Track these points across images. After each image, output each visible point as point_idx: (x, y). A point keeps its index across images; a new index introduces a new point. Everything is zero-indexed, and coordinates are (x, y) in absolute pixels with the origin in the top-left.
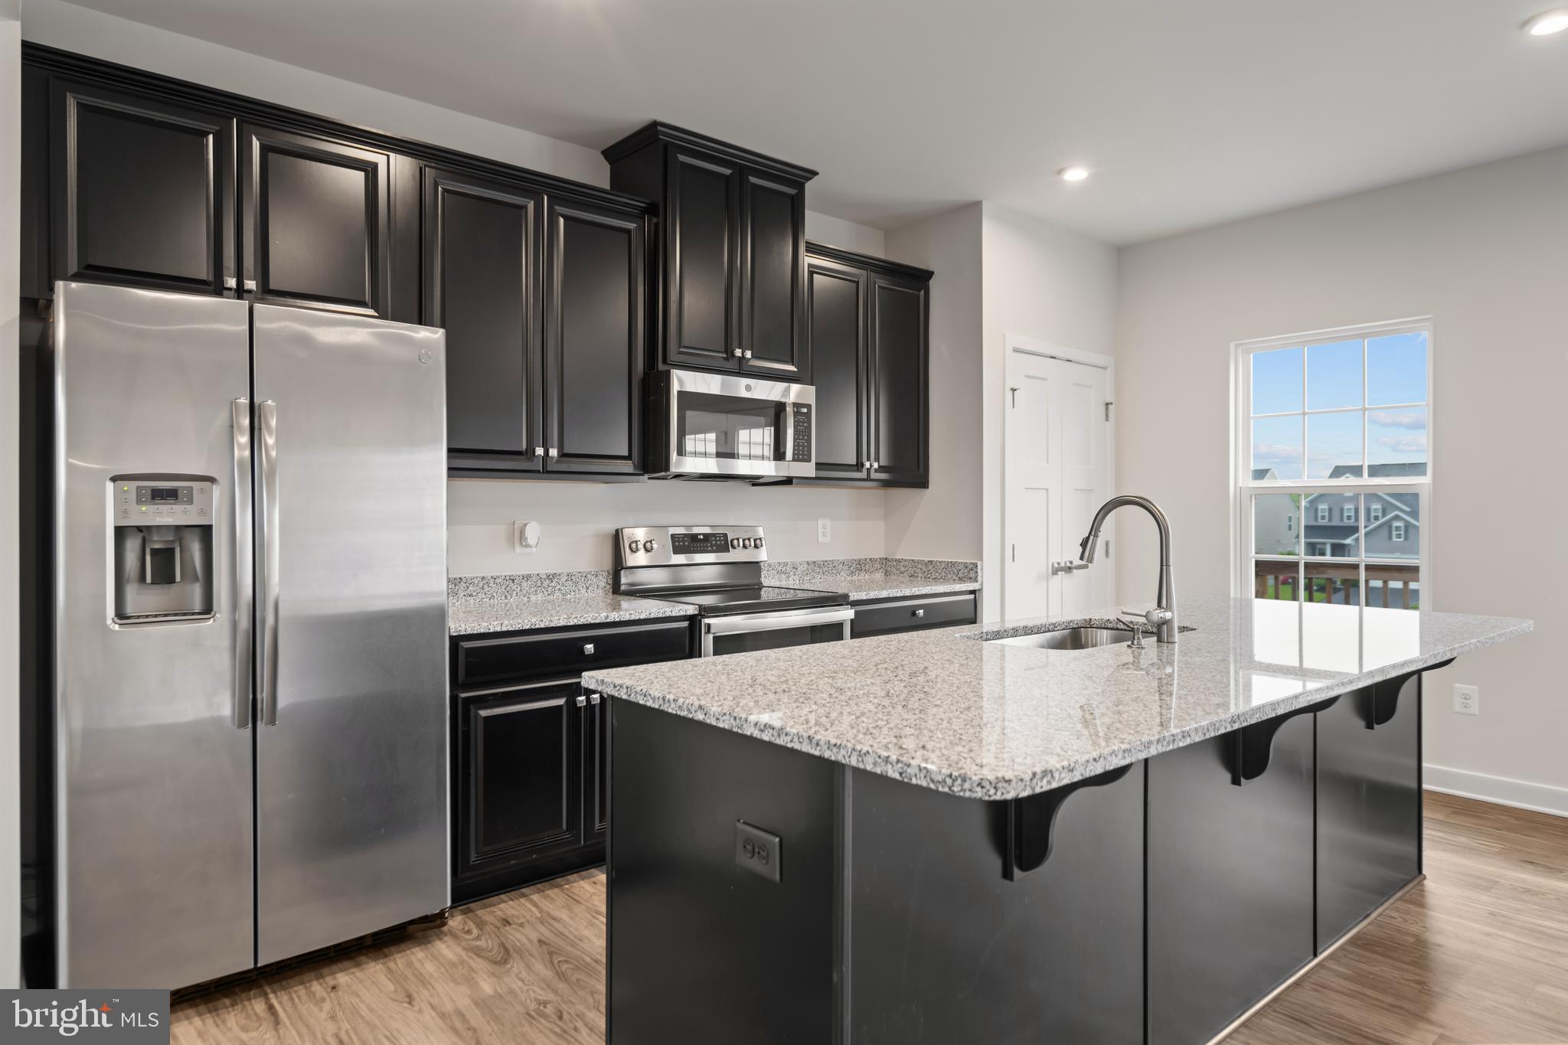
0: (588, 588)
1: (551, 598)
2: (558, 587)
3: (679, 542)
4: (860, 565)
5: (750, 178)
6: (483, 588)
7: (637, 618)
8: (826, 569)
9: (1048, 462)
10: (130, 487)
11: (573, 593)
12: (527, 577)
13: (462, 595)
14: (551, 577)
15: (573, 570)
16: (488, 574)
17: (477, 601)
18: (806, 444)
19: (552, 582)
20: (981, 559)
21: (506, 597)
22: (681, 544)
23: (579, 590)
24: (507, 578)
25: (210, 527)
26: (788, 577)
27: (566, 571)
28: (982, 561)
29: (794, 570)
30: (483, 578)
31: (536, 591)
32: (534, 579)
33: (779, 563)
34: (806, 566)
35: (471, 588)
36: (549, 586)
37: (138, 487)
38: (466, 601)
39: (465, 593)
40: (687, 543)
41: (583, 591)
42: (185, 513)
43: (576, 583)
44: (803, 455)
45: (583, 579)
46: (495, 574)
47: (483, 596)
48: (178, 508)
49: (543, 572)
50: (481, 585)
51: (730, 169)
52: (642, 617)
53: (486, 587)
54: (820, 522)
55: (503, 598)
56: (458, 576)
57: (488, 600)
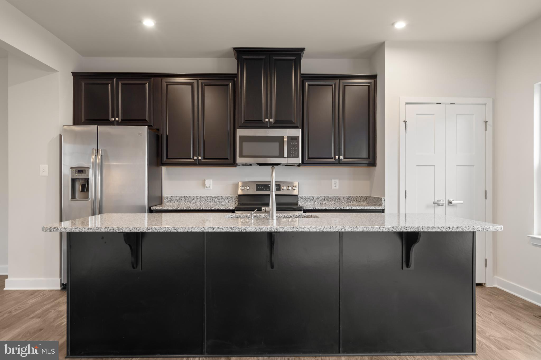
0: (229, 201)
1: (216, 204)
2: (218, 200)
3: (259, 187)
4: (353, 199)
5: (273, 57)
6: (193, 199)
7: (211, 209)
8: (334, 199)
9: (434, 153)
10: (74, 170)
11: (223, 203)
12: (208, 197)
13: (187, 201)
14: (216, 197)
15: (224, 196)
16: (195, 195)
17: (192, 203)
18: (296, 151)
19: (216, 199)
20: (384, 196)
21: (201, 203)
22: (260, 188)
23: (226, 202)
24: (201, 197)
25: (89, 179)
26: (315, 202)
27: (221, 196)
28: (385, 197)
29: (318, 199)
30: (193, 196)
31: (211, 201)
32: (210, 197)
33: (310, 196)
34: (324, 198)
35: (189, 199)
36: (215, 200)
37: (75, 170)
38: (188, 203)
39: (188, 201)
40: (262, 187)
41: (227, 202)
42: (84, 175)
43: (225, 200)
44: (295, 155)
45: (227, 198)
46: (197, 196)
47: (193, 202)
48: (83, 174)
49: (213, 195)
50: (193, 198)
51: (265, 56)
52: (213, 209)
53: (194, 199)
54: (333, 181)
55: (200, 203)
56: (185, 196)
57: (195, 203)
